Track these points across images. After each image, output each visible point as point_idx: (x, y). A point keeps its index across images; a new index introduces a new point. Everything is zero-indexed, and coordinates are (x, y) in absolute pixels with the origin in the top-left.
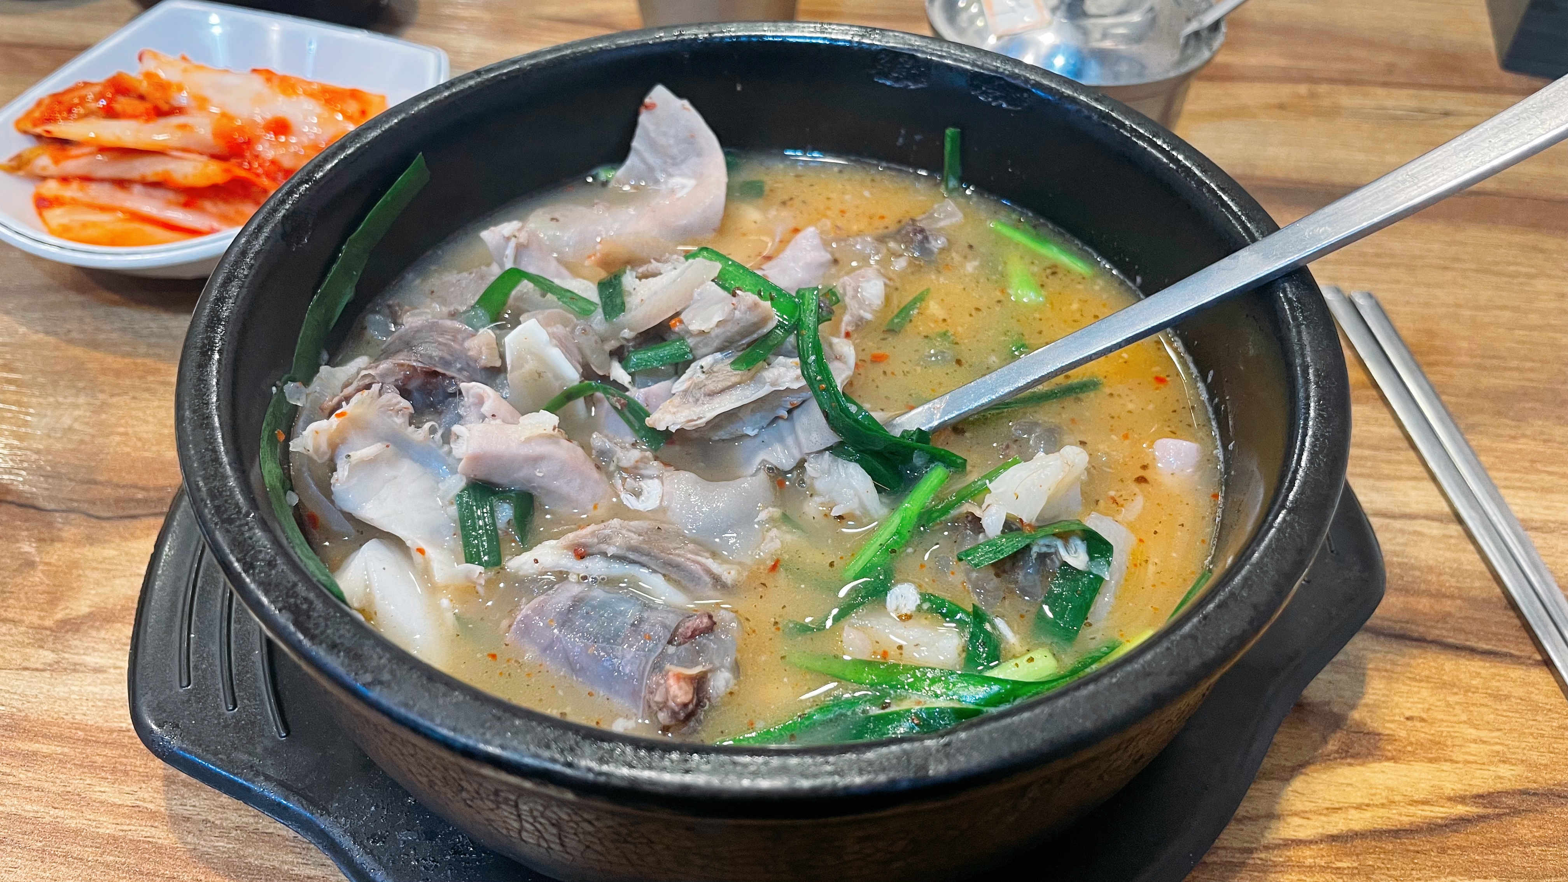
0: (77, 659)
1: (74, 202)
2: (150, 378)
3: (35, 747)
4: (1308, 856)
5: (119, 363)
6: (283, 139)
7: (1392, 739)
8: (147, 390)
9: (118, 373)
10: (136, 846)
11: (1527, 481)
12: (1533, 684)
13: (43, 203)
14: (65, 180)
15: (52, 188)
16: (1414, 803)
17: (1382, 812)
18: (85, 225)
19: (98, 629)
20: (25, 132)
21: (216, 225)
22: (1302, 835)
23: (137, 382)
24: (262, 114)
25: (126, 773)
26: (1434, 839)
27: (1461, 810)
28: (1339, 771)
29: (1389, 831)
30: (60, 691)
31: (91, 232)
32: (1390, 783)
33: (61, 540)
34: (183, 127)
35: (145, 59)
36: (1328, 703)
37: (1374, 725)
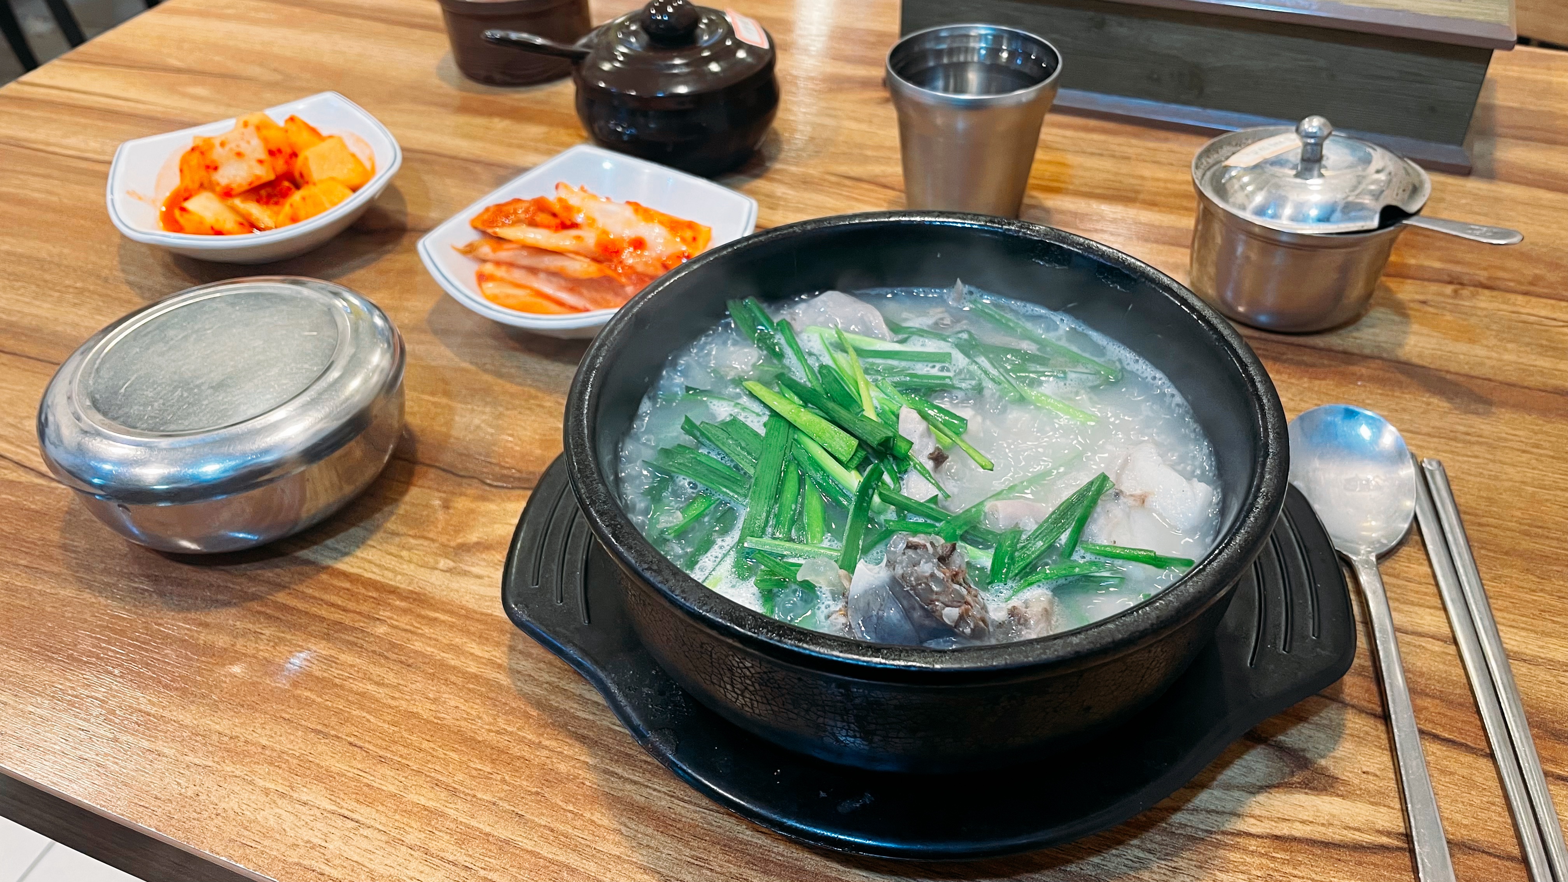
0: (467, 568)
1: (502, 280)
2: (532, 401)
3: (437, 615)
4: (1253, 845)
5: (513, 388)
6: (639, 252)
7: (1345, 783)
8: (530, 409)
9: (512, 395)
10: (487, 682)
11: (1532, 625)
12: (1477, 769)
13: (482, 278)
14: (498, 263)
15: (489, 268)
16: (1347, 828)
17: (1323, 829)
18: (508, 296)
19: (481, 553)
20: (475, 228)
21: (588, 306)
22: (1253, 830)
23: (523, 403)
24: (628, 233)
25: (487, 639)
26: (1356, 855)
27: (1385, 840)
28: (1297, 796)
29: (1322, 842)
30: (455, 585)
31: (511, 301)
32: (1335, 812)
33: (465, 495)
34: (578, 238)
35: (561, 189)
36: (1304, 750)
37: (1334, 770)
